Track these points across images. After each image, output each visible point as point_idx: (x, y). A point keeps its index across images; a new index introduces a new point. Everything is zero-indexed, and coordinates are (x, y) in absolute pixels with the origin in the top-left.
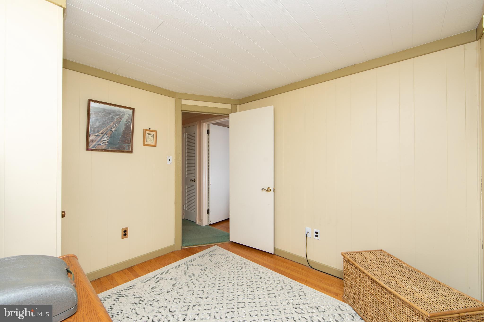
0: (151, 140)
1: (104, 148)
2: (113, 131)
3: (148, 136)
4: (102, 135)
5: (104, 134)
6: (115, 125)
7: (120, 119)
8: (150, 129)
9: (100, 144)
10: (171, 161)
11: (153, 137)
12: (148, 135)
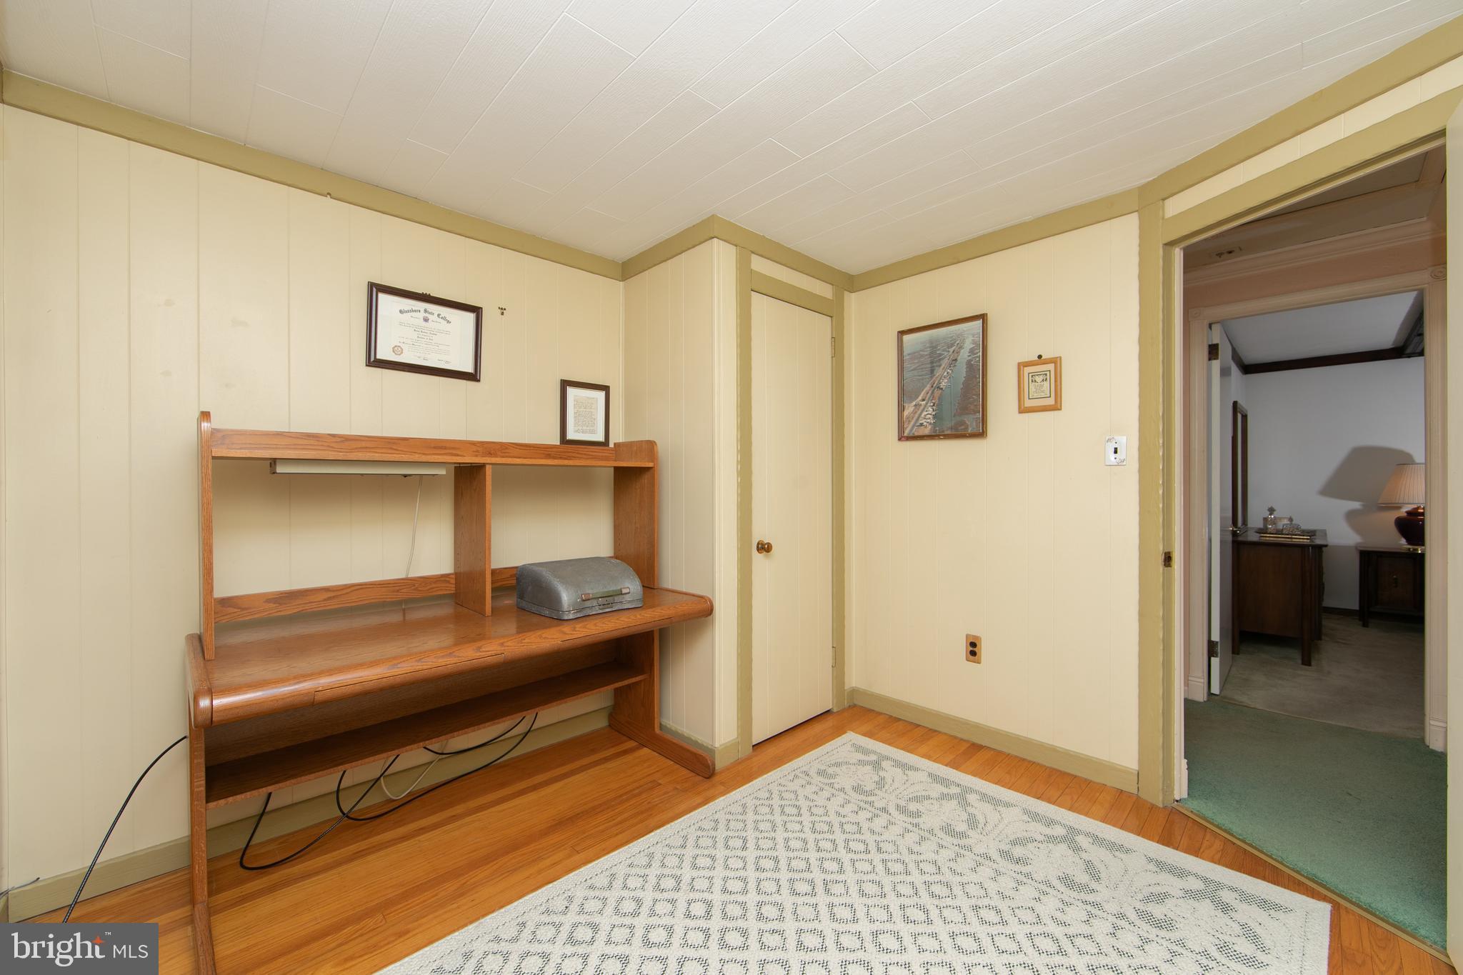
0: (1043, 392)
1: (927, 431)
2: (942, 389)
3: (1032, 381)
4: (924, 402)
5: (927, 398)
6: (945, 374)
7: (956, 355)
8: (1040, 357)
9: (922, 425)
10: (1121, 455)
11: (1048, 380)
12: (1032, 376)
